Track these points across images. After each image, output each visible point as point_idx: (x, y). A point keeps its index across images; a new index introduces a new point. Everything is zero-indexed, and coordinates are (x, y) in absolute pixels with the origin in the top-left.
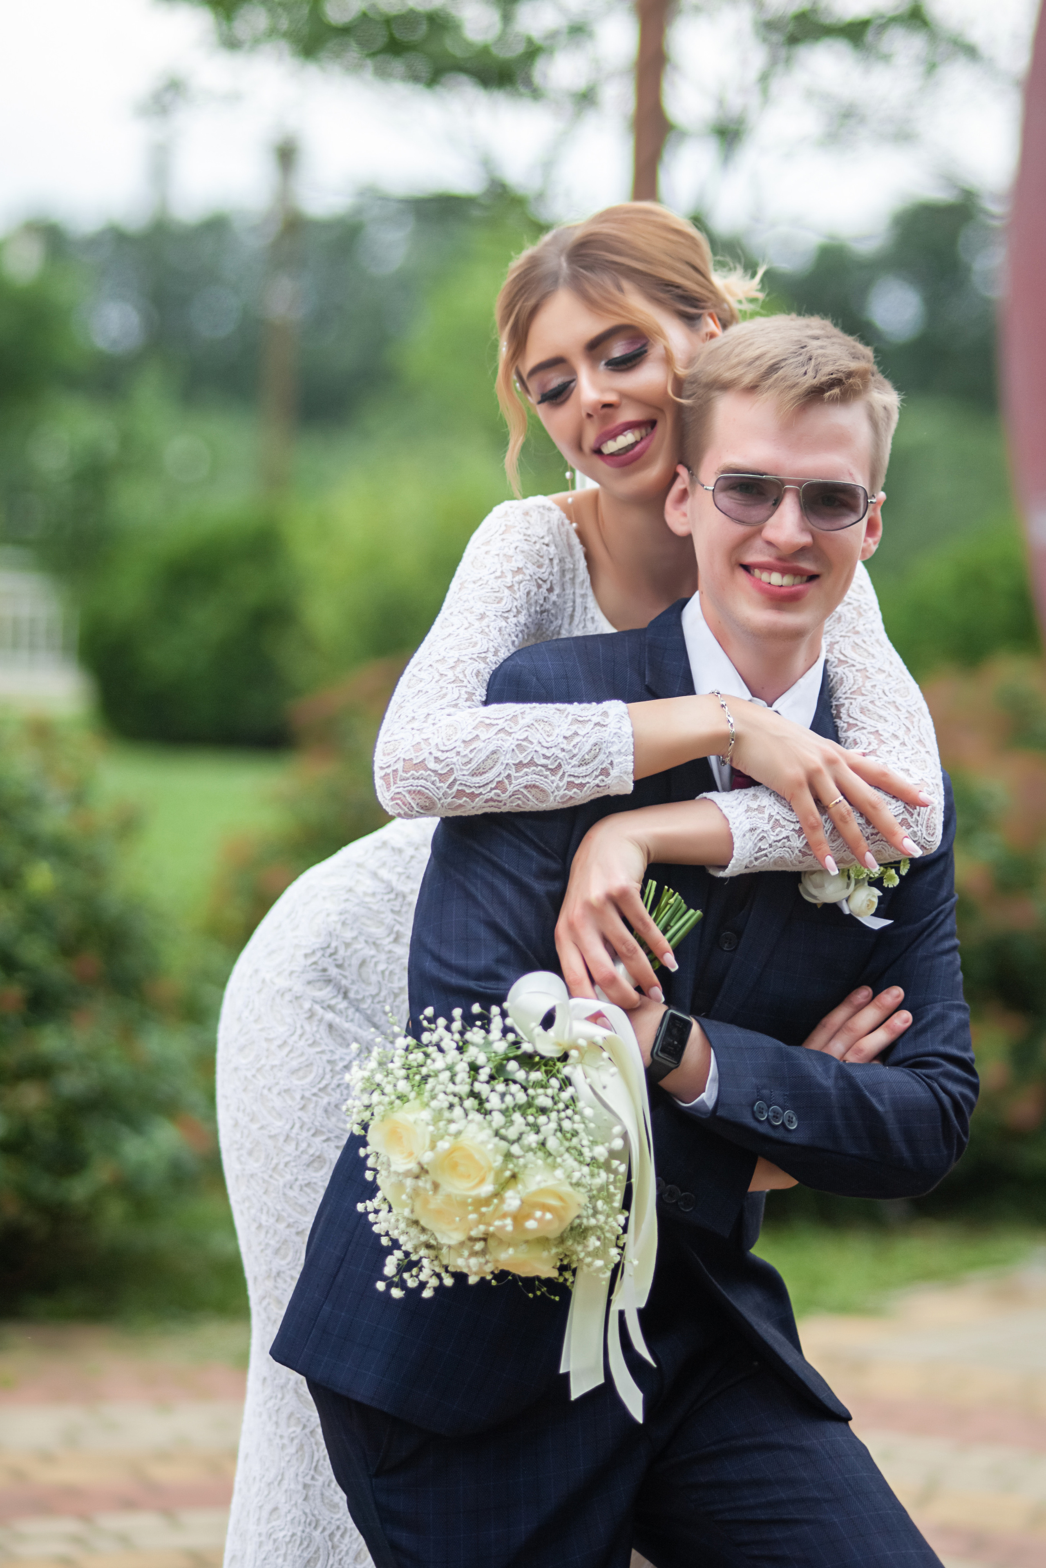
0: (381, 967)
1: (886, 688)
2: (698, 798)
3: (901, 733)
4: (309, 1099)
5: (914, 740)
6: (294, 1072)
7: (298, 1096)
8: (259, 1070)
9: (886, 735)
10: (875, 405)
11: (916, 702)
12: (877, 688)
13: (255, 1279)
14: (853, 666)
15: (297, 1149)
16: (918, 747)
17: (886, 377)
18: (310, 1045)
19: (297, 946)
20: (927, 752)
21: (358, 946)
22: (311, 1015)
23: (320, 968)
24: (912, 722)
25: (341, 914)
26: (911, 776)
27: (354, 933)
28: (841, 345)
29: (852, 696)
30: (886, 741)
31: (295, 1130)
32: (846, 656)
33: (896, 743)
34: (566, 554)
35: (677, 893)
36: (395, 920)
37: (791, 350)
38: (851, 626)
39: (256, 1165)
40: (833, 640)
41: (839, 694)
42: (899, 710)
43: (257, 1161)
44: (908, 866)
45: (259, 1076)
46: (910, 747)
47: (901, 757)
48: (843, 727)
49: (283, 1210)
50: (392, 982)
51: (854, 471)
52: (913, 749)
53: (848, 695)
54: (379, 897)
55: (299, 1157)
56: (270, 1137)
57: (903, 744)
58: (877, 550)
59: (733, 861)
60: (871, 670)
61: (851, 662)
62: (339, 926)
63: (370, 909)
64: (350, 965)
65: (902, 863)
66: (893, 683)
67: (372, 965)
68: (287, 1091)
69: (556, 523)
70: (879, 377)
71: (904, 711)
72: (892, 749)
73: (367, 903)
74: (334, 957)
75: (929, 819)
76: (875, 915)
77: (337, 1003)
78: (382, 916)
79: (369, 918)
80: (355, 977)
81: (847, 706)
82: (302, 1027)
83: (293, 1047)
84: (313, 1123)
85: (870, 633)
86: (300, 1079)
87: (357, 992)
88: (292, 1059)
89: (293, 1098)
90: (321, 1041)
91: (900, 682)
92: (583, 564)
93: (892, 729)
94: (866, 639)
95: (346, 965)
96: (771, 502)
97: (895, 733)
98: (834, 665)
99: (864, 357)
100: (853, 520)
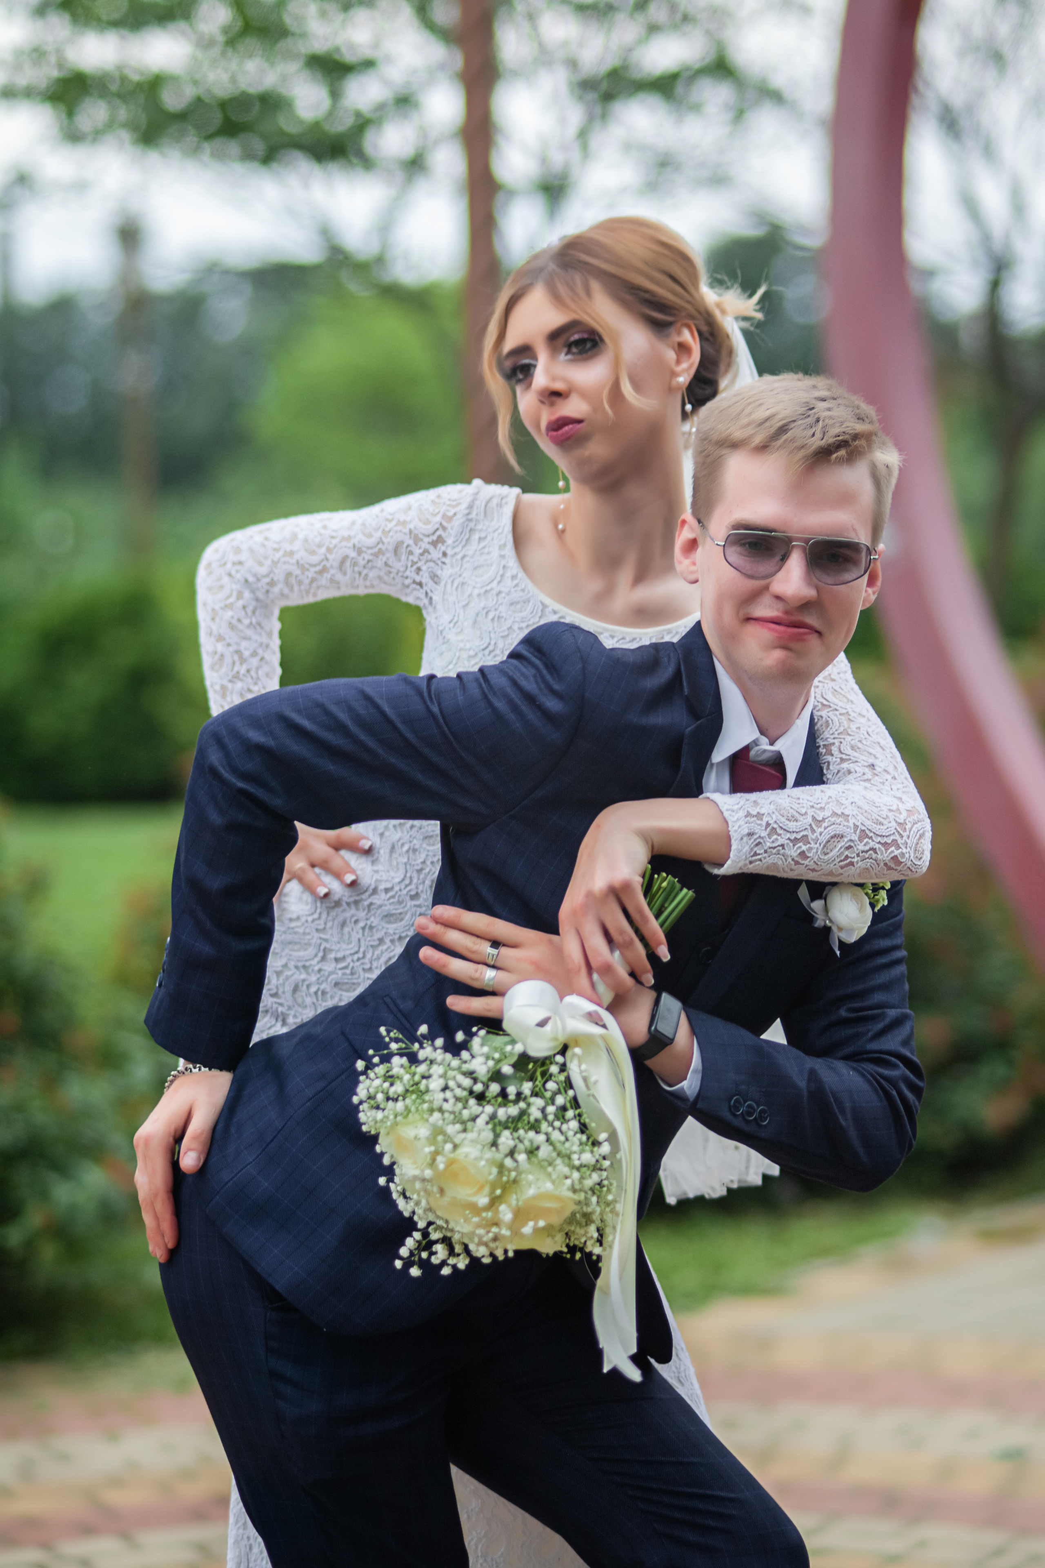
3: (890, 770)
9: (879, 769)
10: (877, 463)
14: (836, 710)
26: (903, 803)
28: (846, 406)
30: (878, 774)
33: (888, 777)
47: (894, 787)
51: (857, 528)
57: (894, 778)
59: (729, 861)
93: (882, 765)
96: (779, 558)
97: (886, 768)
98: (818, 709)
99: (868, 418)
100: (856, 575)
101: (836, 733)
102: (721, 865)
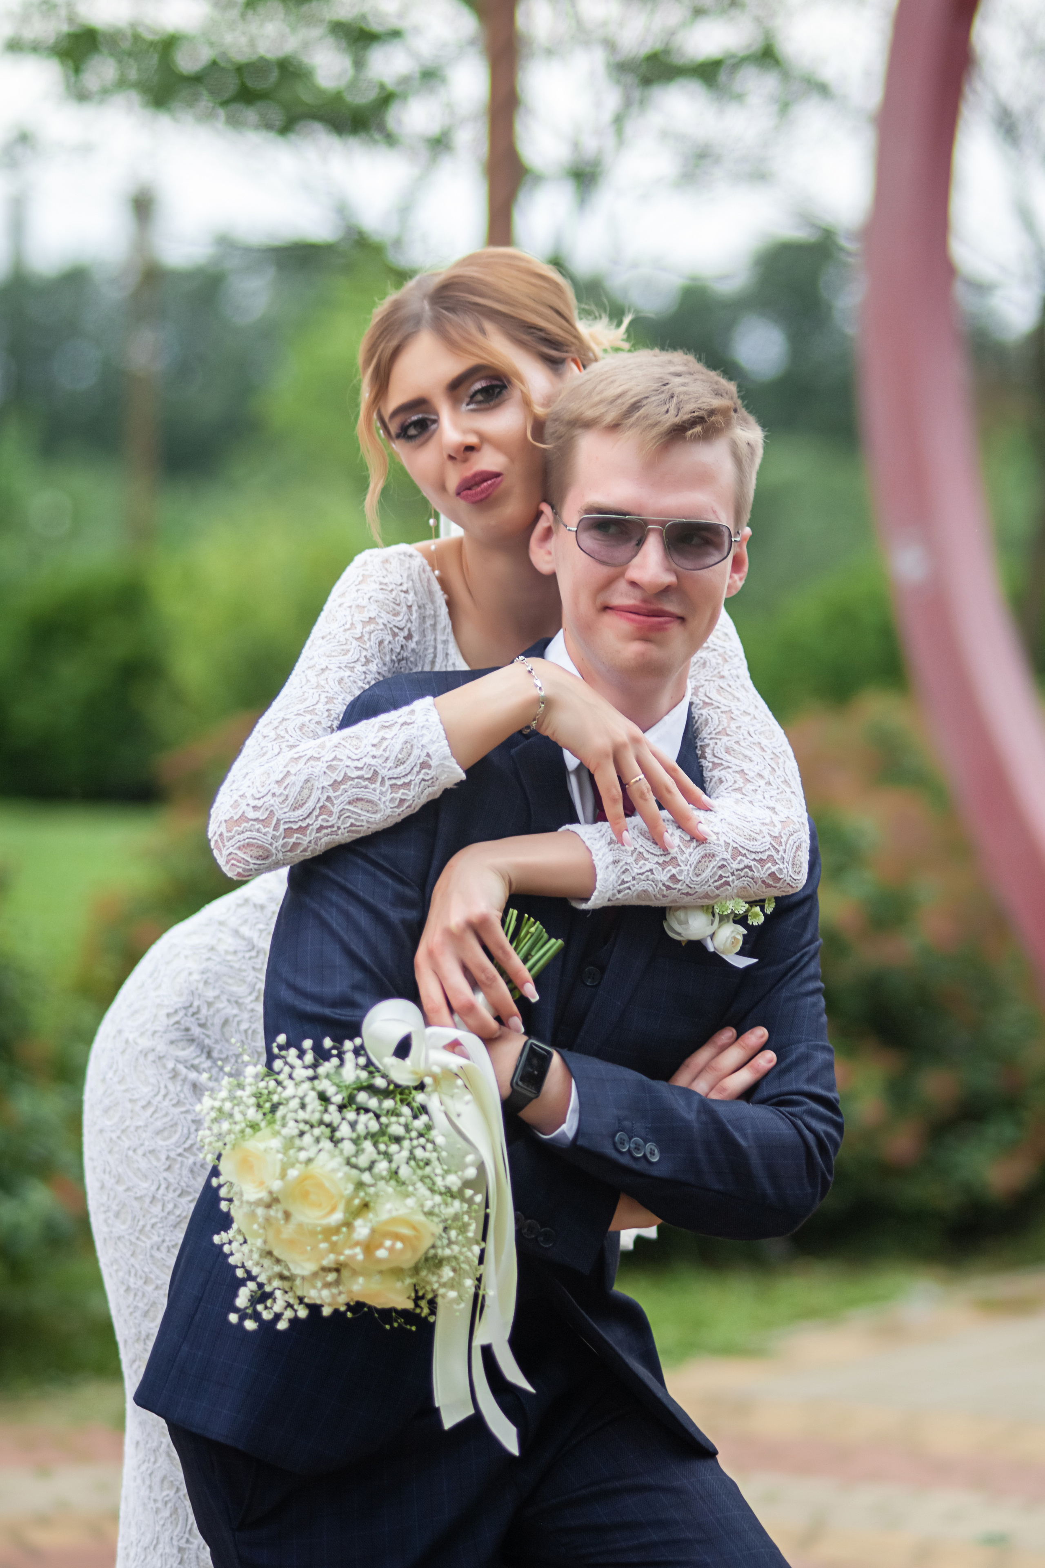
0: (244, 1026)
1: (752, 730)
3: (766, 773)
4: (175, 1160)
5: (779, 781)
6: (158, 1132)
7: (163, 1157)
8: (123, 1131)
9: (751, 774)
10: (738, 442)
11: (781, 745)
12: (742, 729)
13: (126, 1341)
14: (718, 708)
15: (163, 1210)
16: (783, 786)
17: (750, 412)
18: (174, 1105)
19: (159, 1006)
20: (793, 792)
21: (221, 1005)
22: (175, 1075)
23: (182, 1027)
24: (778, 764)
25: (203, 973)
26: (776, 813)
27: (217, 992)
28: (703, 381)
29: (717, 737)
30: (751, 780)
31: (161, 1191)
32: (711, 699)
33: (762, 782)
34: (426, 601)
35: (538, 923)
36: (257, 978)
37: (653, 388)
38: (716, 671)
39: (123, 1227)
40: (698, 684)
41: (704, 734)
42: (764, 750)
43: (124, 1223)
44: (773, 905)
45: (124, 1138)
46: (775, 787)
47: (767, 795)
48: (708, 767)
49: (151, 1272)
51: (717, 508)
52: (778, 788)
53: (713, 736)
54: (240, 955)
55: (166, 1218)
56: (136, 1198)
57: (769, 783)
59: (596, 893)
60: (736, 712)
61: (716, 704)
62: (201, 985)
63: (231, 967)
64: (213, 1025)
65: (766, 902)
66: (759, 725)
67: (235, 1024)
68: (152, 1152)
69: (417, 569)
70: (743, 412)
71: (769, 752)
72: (757, 788)
73: (228, 961)
74: (196, 1016)
75: (795, 855)
76: (741, 953)
77: (200, 1063)
78: (244, 974)
79: (230, 977)
80: (218, 1037)
81: (712, 746)
82: (166, 1087)
83: (157, 1107)
84: (178, 1184)
85: (736, 678)
86: (165, 1139)
87: (221, 1052)
88: (156, 1119)
89: (158, 1159)
90: (186, 1101)
91: (765, 725)
92: (444, 610)
93: (757, 769)
94: (731, 683)
95: (209, 1024)
96: (634, 542)
97: (760, 773)
98: (699, 707)
99: (727, 393)
100: (717, 560)
101: (714, 732)
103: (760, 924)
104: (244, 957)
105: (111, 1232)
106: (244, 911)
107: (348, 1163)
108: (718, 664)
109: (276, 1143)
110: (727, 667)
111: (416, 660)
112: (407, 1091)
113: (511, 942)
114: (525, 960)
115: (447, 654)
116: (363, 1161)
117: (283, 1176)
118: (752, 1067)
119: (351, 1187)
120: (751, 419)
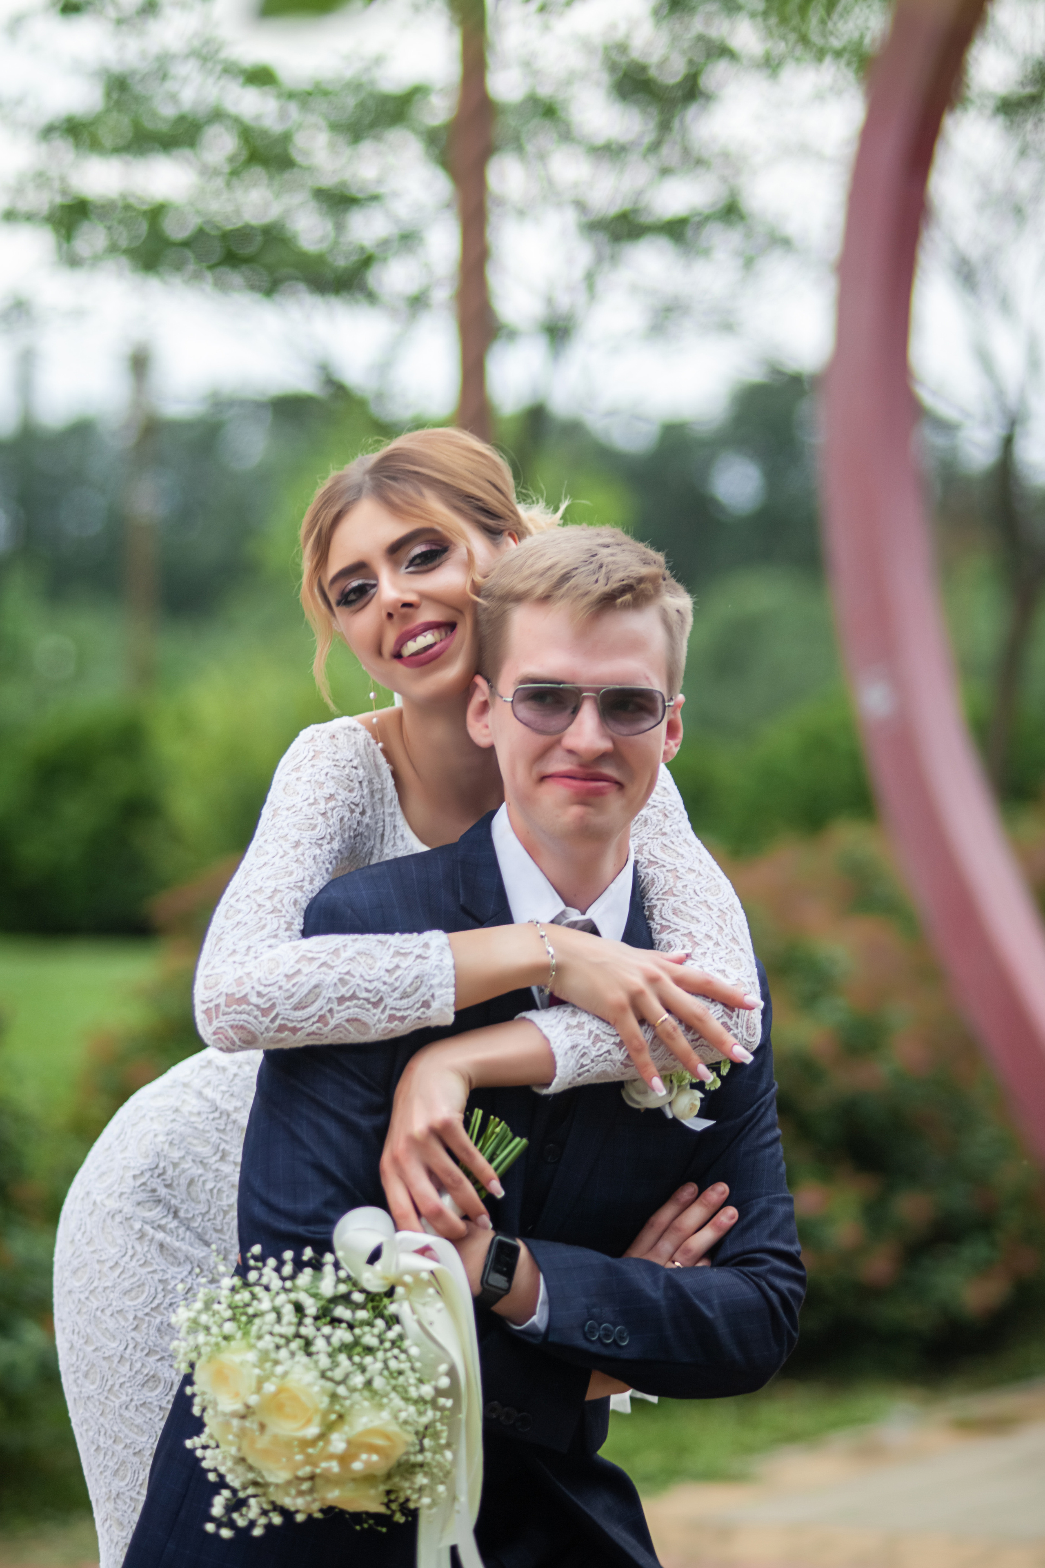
0: (210, 1186)
1: (697, 888)
2: (517, 1017)
3: (714, 933)
4: (142, 1319)
5: (727, 939)
6: (126, 1293)
7: (131, 1318)
8: (91, 1292)
9: (699, 936)
10: (668, 609)
11: (728, 899)
12: (688, 888)
14: (664, 866)
15: (131, 1370)
16: (732, 945)
17: (678, 581)
18: (140, 1266)
19: (126, 1168)
20: (741, 949)
21: (186, 1166)
22: (142, 1235)
23: (149, 1188)
24: (725, 920)
25: (168, 1134)
26: (727, 977)
27: (182, 1153)
28: (632, 551)
29: (663, 897)
30: (699, 942)
31: (128, 1351)
32: (656, 857)
33: (710, 944)
34: (374, 775)
35: (503, 1123)
36: (220, 1138)
37: (582, 559)
38: (658, 828)
39: (92, 1387)
40: (641, 842)
41: (651, 895)
42: (710, 909)
43: (93, 1383)
44: (729, 1066)
45: (92, 1298)
46: (724, 947)
47: (716, 957)
48: (656, 929)
49: (119, 1431)
50: (221, 1200)
51: (650, 674)
52: (727, 948)
53: (660, 896)
54: (204, 1116)
55: (134, 1377)
56: (104, 1358)
57: (717, 944)
58: (679, 751)
59: (556, 1080)
60: (681, 870)
61: (661, 863)
62: (166, 1146)
63: (196, 1128)
64: (178, 1185)
65: (722, 1064)
66: (704, 882)
67: (200, 1183)
68: (120, 1312)
69: (362, 744)
70: (671, 581)
71: (716, 909)
72: (706, 951)
73: (193, 1123)
74: (162, 1177)
75: (748, 1020)
76: (700, 1115)
77: (167, 1223)
78: (208, 1135)
79: (195, 1138)
80: (184, 1197)
81: (659, 907)
82: (133, 1247)
83: (124, 1267)
84: (146, 1343)
85: (678, 834)
86: (132, 1300)
87: (187, 1211)
88: (124, 1279)
89: (126, 1320)
90: (152, 1261)
91: (711, 880)
92: (390, 782)
93: (704, 930)
94: (673, 840)
95: (175, 1184)
96: (569, 711)
97: (709, 934)
98: (644, 866)
99: (655, 562)
100: (652, 724)
101: (661, 892)
102: (548, 1085)
103: (717, 1087)
104: (207, 1118)
105: (81, 1392)
106: (207, 1072)
107: (323, 1375)
108: (659, 821)
109: (251, 1356)
110: (668, 823)
111: (369, 835)
112: (377, 1298)
113: (476, 1144)
114: (491, 1160)
115: (395, 827)
116: (338, 1374)
117: (259, 1389)
118: (714, 1224)
119: (326, 1400)
120: (680, 588)
